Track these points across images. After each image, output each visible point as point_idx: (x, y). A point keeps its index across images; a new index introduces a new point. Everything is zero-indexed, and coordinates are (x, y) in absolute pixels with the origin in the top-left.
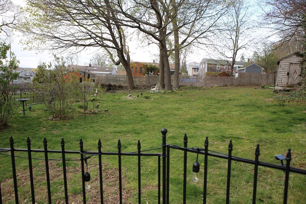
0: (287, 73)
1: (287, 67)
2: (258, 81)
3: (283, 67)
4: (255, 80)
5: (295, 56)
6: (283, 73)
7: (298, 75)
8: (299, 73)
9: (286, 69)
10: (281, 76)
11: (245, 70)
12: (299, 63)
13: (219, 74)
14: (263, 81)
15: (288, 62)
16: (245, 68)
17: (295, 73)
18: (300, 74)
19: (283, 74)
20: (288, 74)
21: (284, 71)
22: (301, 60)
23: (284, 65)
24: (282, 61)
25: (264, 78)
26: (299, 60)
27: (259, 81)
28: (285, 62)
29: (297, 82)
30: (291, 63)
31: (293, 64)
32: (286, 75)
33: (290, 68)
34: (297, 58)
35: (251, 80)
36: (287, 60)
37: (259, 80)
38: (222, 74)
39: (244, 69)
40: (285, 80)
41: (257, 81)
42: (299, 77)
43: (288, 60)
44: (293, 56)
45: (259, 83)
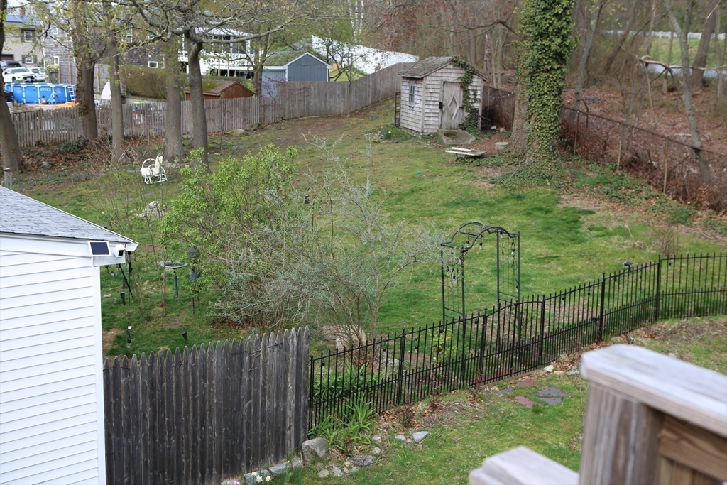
0: (438, 103)
1: (439, 91)
2: (325, 102)
3: (431, 91)
4: (317, 100)
5: (451, 67)
6: (431, 103)
7: (458, 107)
8: (460, 102)
9: (437, 95)
10: (428, 111)
11: (287, 71)
12: (460, 81)
13: (224, 90)
14: (335, 102)
15: (438, 79)
16: (285, 67)
17: (454, 103)
18: (461, 104)
19: (431, 107)
20: (441, 106)
21: (433, 99)
22: (463, 75)
23: (433, 86)
24: (428, 78)
25: (338, 93)
26: (459, 76)
27: (327, 103)
28: (433, 78)
29: (458, 123)
30: (444, 82)
31: (449, 84)
32: (438, 107)
33: (443, 91)
34: (455, 71)
35: (309, 102)
36: (437, 75)
37: (328, 100)
38: (231, 89)
39: (284, 71)
40: (437, 119)
41: (323, 104)
42: (461, 111)
43: (440, 75)
44: (448, 67)
45: (328, 107)
